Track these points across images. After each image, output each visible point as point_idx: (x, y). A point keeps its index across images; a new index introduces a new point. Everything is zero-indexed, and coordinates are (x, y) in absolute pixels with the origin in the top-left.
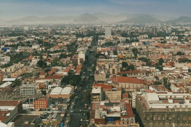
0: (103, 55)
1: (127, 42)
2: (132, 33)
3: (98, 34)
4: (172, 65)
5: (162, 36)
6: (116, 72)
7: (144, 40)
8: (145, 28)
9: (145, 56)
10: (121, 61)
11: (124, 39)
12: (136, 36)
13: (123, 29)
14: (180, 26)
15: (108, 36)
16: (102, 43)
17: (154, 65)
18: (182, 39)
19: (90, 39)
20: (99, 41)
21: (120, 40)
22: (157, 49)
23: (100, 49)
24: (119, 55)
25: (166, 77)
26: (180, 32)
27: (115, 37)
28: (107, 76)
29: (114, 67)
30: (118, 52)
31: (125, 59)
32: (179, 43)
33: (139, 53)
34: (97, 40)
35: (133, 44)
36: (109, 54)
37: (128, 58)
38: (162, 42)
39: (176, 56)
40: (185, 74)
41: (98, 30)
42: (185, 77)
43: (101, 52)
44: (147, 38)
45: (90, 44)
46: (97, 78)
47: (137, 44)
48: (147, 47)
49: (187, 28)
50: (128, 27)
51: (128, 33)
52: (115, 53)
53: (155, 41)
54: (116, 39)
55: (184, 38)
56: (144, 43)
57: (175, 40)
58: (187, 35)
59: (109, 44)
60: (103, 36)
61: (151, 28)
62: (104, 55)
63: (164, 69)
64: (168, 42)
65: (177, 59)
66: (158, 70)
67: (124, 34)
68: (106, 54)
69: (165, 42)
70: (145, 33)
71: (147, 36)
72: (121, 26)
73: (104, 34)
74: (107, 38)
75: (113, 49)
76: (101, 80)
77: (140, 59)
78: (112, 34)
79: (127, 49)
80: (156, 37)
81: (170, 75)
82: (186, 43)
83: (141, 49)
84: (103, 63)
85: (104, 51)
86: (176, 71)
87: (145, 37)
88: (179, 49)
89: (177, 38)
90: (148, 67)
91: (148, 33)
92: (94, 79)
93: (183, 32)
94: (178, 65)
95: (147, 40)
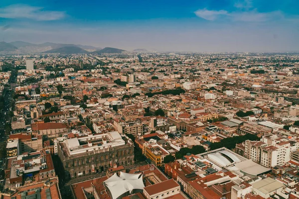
0: (22, 95)
1: (51, 77)
2: (58, 66)
3: (18, 68)
4: (96, 101)
5: (89, 69)
6: (37, 116)
7: (69, 75)
8: (71, 60)
9: (70, 93)
10: (44, 102)
11: (48, 73)
12: (61, 70)
13: (47, 61)
14: (105, 57)
15: (30, 71)
16: (22, 80)
17: (78, 103)
18: (106, 72)
19: (7, 75)
20: (18, 77)
21: (44, 75)
22: (82, 84)
23: (19, 88)
24: (43, 93)
25: (89, 115)
26: (104, 64)
27: (38, 71)
28: (28, 122)
29: (35, 110)
30: (41, 90)
31: (49, 98)
32: (103, 76)
33: (64, 90)
34: (16, 76)
35: (58, 79)
36: (30, 94)
37: (52, 97)
38: (87, 76)
39: (100, 92)
40: (107, 110)
41: (17, 63)
42: (106, 113)
43: (20, 91)
44: (72, 72)
45: (7, 81)
46: (15, 126)
47: (62, 79)
48: (73, 82)
49: (110, 59)
50: (54, 58)
51: (53, 66)
52: (38, 92)
53: (80, 75)
54: (39, 73)
55: (108, 70)
56: (70, 77)
57: (100, 73)
58: (110, 67)
59: (31, 80)
60: (23, 71)
61: (77, 59)
62: (24, 95)
63: (88, 106)
64: (93, 75)
65: (100, 95)
66: (82, 109)
67: (48, 68)
68: (27, 93)
69: (90, 76)
70: (71, 66)
71: (73, 70)
72: (46, 57)
73: (24, 68)
74: (29, 73)
75: (35, 86)
76: (20, 127)
77: (64, 98)
78: (35, 67)
79: (51, 86)
80: (81, 70)
81: (93, 113)
82: (109, 75)
83: (66, 85)
84: (23, 106)
85: (24, 90)
86: (99, 108)
87: (71, 70)
88: (102, 83)
89: (102, 70)
90: (72, 106)
91: (75, 65)
92: (11, 128)
93: (107, 64)
94: (101, 101)
95: (72, 74)
